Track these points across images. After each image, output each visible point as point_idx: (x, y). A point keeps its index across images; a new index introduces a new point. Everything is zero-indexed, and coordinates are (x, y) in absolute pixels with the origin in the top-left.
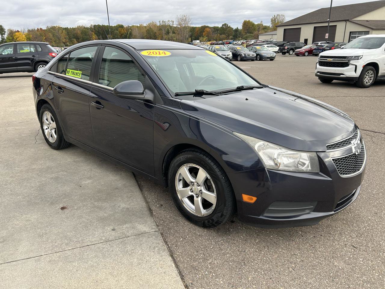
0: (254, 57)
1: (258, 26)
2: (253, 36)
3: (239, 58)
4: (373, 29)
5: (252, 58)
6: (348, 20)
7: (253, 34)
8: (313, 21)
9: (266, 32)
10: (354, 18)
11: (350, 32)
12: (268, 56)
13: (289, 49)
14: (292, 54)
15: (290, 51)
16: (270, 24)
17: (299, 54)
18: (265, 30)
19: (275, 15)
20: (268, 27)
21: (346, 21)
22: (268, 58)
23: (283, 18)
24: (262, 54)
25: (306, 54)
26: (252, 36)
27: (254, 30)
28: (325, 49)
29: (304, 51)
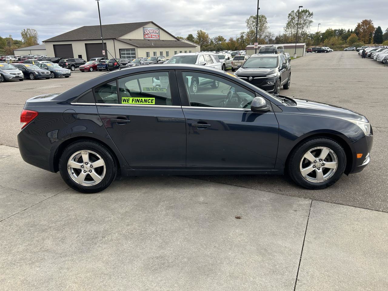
0: (49, 75)
1: (7, 40)
2: (5, 52)
3: (32, 77)
4: (137, 47)
5: (47, 76)
6: (115, 39)
7: (3, 49)
8: (82, 38)
9: (19, 47)
10: (119, 37)
11: (120, 49)
12: (63, 73)
13: (70, 65)
14: (74, 70)
15: (71, 67)
16: (22, 39)
17: (84, 69)
18: (17, 44)
19: (24, 30)
20: (20, 41)
21: (113, 39)
22: (64, 75)
23: (35, 32)
24: (56, 71)
25: (91, 69)
26: (2, 51)
27: (3, 44)
28: (108, 64)
29: (88, 67)
